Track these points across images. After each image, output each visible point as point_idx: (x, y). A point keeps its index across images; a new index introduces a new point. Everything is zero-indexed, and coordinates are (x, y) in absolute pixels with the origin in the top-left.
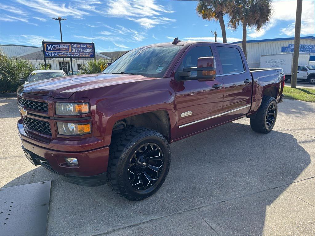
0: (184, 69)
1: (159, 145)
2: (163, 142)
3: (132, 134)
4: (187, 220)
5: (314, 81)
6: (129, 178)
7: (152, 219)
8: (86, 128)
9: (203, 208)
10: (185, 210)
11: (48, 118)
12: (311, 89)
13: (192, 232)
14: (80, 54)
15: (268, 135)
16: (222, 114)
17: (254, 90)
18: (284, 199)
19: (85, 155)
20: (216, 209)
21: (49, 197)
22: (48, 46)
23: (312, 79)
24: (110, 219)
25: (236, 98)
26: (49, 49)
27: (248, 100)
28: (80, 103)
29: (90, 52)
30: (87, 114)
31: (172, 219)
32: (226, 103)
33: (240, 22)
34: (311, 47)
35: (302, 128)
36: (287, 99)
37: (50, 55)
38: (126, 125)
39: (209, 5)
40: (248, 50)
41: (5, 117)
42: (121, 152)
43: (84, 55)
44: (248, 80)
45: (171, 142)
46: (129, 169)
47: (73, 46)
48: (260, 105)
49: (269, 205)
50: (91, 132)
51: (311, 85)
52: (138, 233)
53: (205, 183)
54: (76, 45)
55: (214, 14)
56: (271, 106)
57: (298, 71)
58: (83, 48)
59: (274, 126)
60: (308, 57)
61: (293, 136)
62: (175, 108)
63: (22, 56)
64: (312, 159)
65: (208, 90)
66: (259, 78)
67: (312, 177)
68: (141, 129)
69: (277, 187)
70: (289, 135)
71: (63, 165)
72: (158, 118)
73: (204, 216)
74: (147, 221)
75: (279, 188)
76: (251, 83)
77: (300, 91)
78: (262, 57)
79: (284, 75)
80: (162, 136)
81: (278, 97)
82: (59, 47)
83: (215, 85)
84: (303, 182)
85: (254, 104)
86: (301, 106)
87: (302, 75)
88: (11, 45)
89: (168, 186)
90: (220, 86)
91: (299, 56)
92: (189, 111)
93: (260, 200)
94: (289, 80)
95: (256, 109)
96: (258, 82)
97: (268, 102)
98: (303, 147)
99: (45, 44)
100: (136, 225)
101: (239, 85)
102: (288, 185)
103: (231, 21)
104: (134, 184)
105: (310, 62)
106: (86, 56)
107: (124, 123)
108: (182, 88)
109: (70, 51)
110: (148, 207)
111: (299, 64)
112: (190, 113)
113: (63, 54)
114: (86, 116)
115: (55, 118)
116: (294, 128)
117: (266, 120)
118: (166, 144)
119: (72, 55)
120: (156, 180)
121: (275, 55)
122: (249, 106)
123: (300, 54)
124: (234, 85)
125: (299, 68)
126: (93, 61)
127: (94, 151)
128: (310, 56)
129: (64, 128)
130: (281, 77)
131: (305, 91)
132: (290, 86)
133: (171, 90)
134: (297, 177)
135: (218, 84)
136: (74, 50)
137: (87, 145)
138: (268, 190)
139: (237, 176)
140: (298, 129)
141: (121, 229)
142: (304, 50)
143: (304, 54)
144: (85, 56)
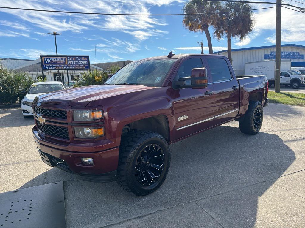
0: (179, 79)
1: (160, 146)
2: (164, 143)
3: (137, 136)
4: (189, 210)
5: (297, 86)
6: (136, 175)
7: (158, 210)
8: (99, 132)
9: (201, 200)
10: (186, 203)
11: (67, 124)
12: (294, 93)
13: (194, 220)
14: (76, 66)
15: (256, 136)
16: (214, 118)
17: (241, 95)
18: (272, 190)
19: (99, 155)
20: (214, 201)
21: (64, 195)
22: (45, 59)
23: (295, 84)
24: (121, 212)
25: (224, 103)
26: (46, 62)
27: (235, 105)
28: (94, 110)
29: (85, 64)
30: (99, 120)
31: (175, 210)
32: (216, 108)
33: (225, 33)
34: (292, 53)
35: (287, 129)
36: (272, 103)
37: (48, 68)
38: (130, 129)
39: (195, 18)
40: (233, 58)
41: (9, 127)
42: (129, 152)
43: (79, 66)
44: (235, 86)
45: (170, 143)
46: (135, 167)
47: (69, 59)
48: (247, 109)
49: (260, 196)
50: (104, 135)
51: (293, 90)
52: (147, 222)
53: (201, 179)
54: (72, 58)
55: (200, 26)
56: (257, 109)
57: (281, 77)
58: (78, 61)
59: (261, 128)
60: (290, 63)
61: (279, 136)
62: (173, 113)
63: (19, 69)
64: (296, 155)
65: (197, 97)
66: (245, 84)
67: (297, 171)
68: (144, 132)
69: (266, 181)
70: (275, 135)
71: (79, 164)
72: (158, 122)
73: (204, 207)
74: (153, 212)
75: (268, 182)
76: (238, 89)
77: (283, 95)
78: (246, 64)
79: (268, 81)
80: (163, 138)
81: (264, 102)
82: (56, 60)
83: (207, 91)
84: (288, 176)
85: (242, 108)
86: (284, 109)
87: (284, 80)
88: (8, 59)
89: (169, 183)
90: (211, 93)
91: (281, 62)
92: (185, 116)
93: (252, 192)
94: (273, 85)
95: (243, 113)
96: (245, 88)
97: (254, 106)
98: (288, 146)
99: (43, 58)
100: (144, 216)
101: (226, 92)
102: (276, 179)
103: (216, 32)
104: (140, 180)
105: (292, 67)
106: (82, 68)
107: (128, 127)
108: (178, 96)
109: (66, 63)
110: (153, 201)
111: (281, 70)
112: (186, 117)
113: (60, 67)
114: (99, 121)
115: (73, 124)
116: (280, 129)
117: (253, 123)
118: (166, 145)
119: (68, 67)
120: (158, 178)
121: (258, 62)
122: (237, 110)
123: (282, 60)
124: (221, 92)
125: (282, 74)
126: (87, 72)
127: (105, 151)
128: (292, 62)
129: (80, 132)
130: (265, 83)
131: (288, 95)
132: (274, 91)
133: (169, 97)
134: (284, 172)
135: (209, 91)
136: (70, 62)
137: (100, 146)
138: (258, 183)
139: (229, 173)
140: (283, 130)
141: (131, 219)
142: (286, 57)
143: (285, 60)
144: (80, 68)
